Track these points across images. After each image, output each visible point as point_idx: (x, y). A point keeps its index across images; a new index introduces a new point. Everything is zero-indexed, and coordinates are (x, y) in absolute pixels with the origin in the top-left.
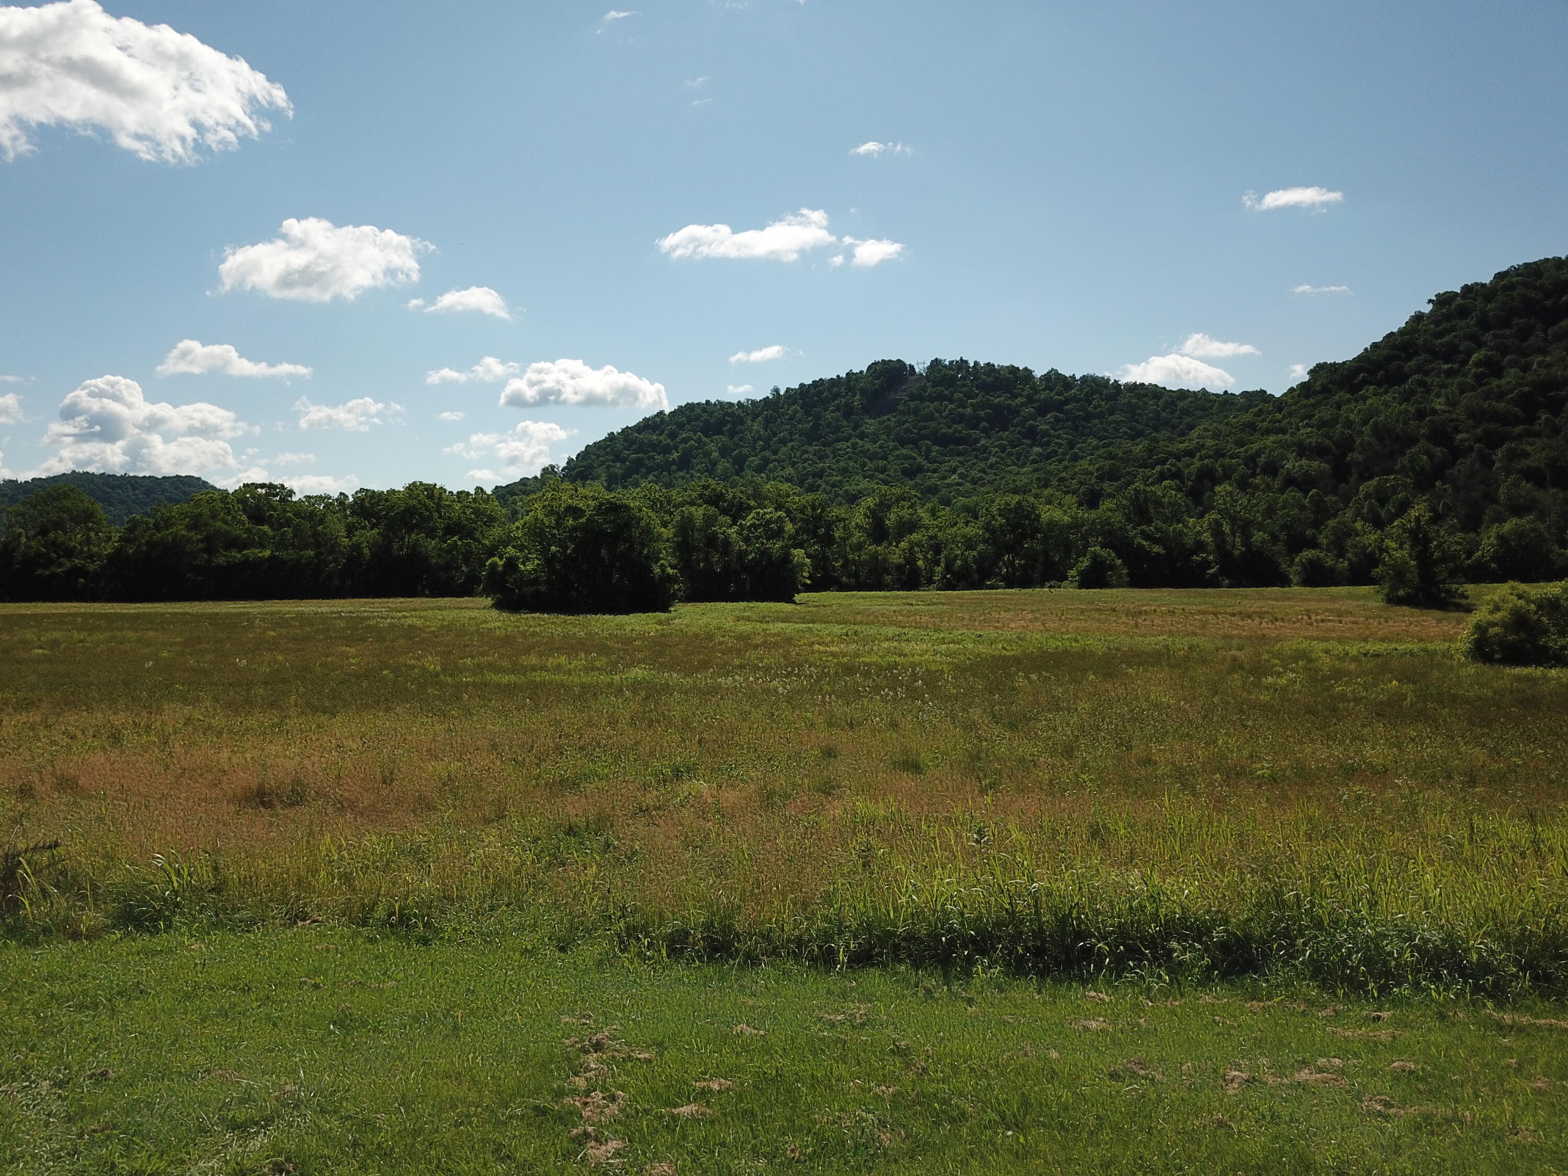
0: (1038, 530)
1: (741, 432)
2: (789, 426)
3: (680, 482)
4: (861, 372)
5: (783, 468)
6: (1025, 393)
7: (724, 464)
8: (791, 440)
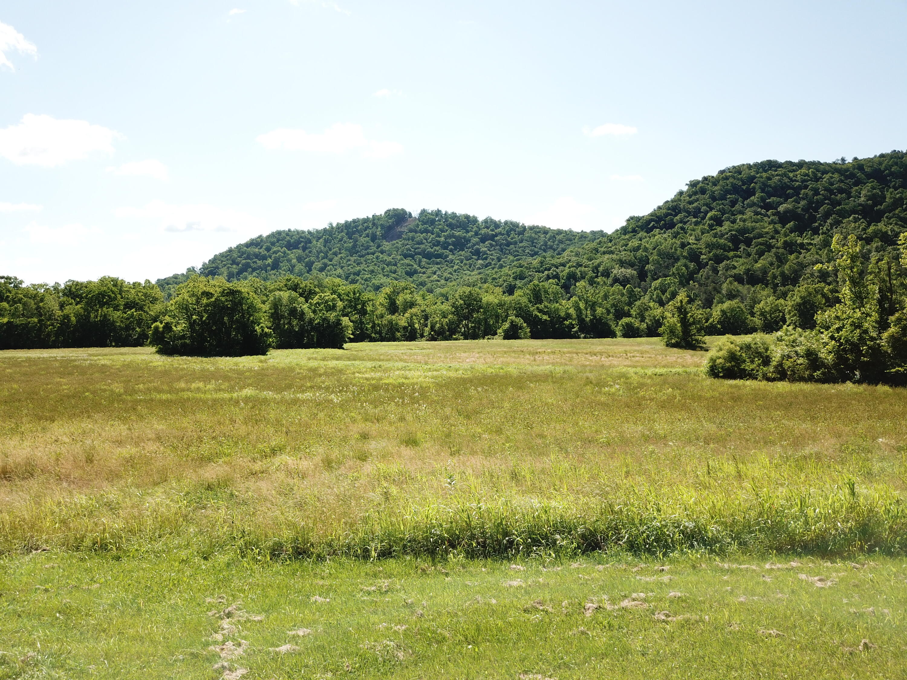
0: (481, 307)
1: (310, 248)
2: (338, 245)
3: (273, 277)
4: (381, 215)
5: (336, 270)
6: (474, 230)
7: (300, 267)
8: (340, 253)
